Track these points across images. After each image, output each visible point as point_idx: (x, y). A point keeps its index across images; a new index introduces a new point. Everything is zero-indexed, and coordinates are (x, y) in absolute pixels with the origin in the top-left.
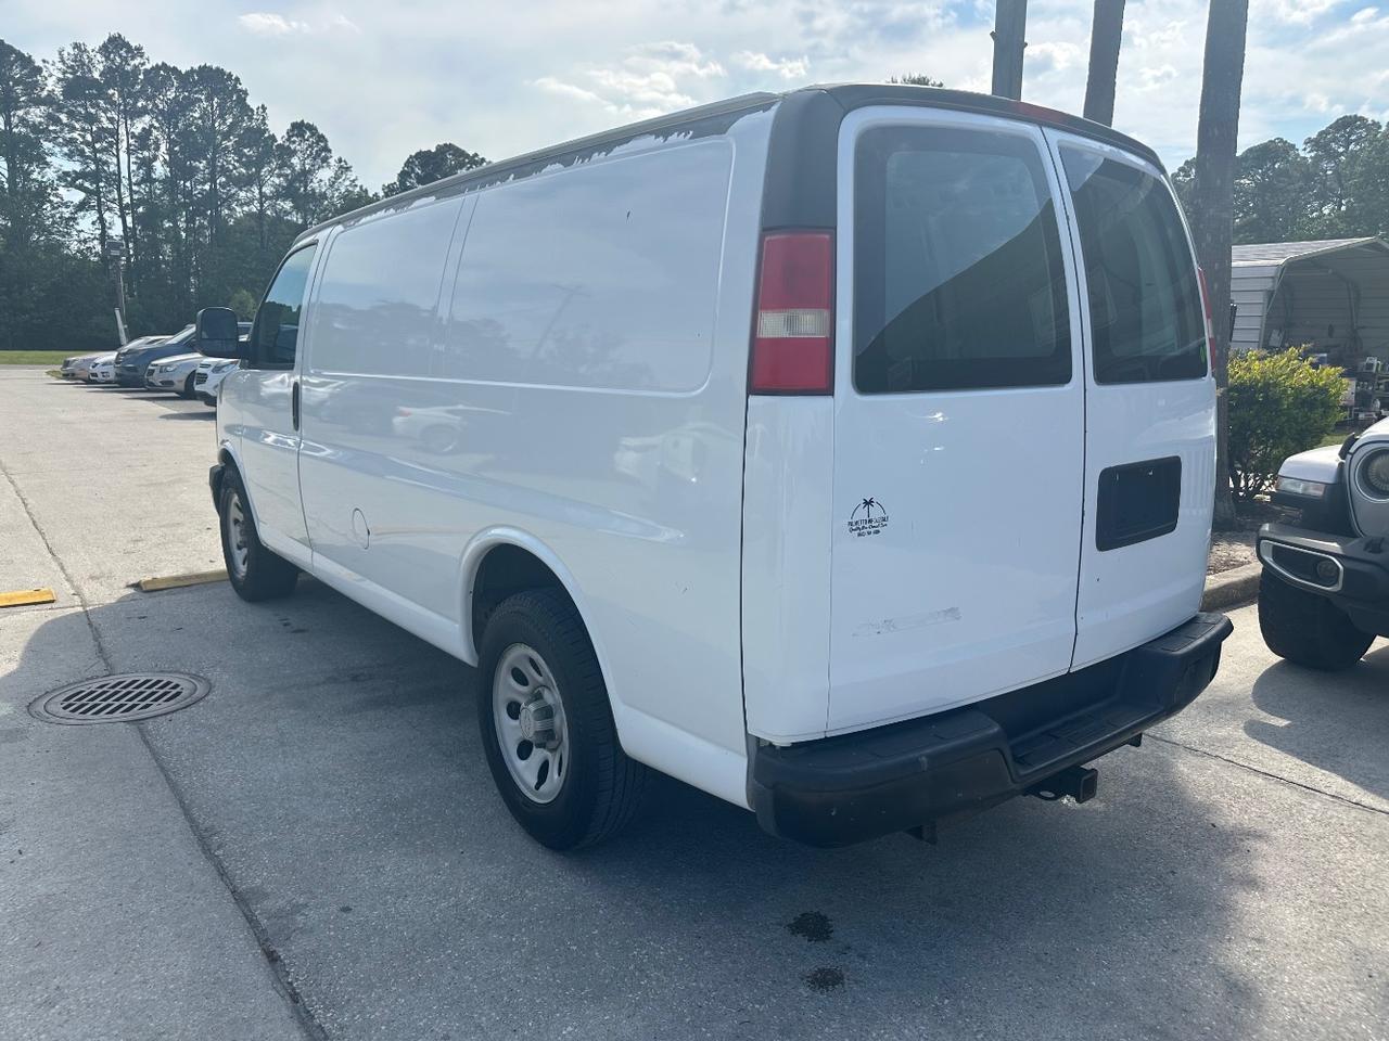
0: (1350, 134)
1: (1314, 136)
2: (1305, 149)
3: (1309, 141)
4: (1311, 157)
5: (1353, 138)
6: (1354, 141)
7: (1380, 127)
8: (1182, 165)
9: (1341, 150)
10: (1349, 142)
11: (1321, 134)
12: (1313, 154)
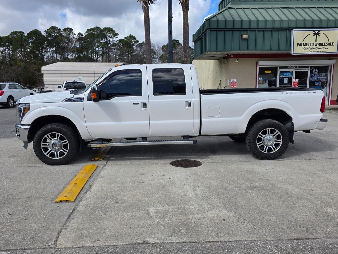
0: (55, 31)
1: (46, 30)
2: (45, 33)
3: (45, 31)
4: (46, 36)
5: (56, 32)
6: (56, 33)
7: (61, 30)
8: (10, 33)
9: (53, 34)
10: (55, 33)
11: (48, 30)
12: (47, 35)
